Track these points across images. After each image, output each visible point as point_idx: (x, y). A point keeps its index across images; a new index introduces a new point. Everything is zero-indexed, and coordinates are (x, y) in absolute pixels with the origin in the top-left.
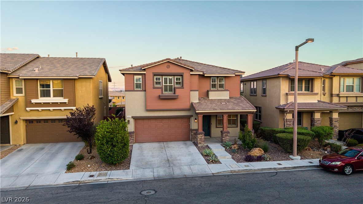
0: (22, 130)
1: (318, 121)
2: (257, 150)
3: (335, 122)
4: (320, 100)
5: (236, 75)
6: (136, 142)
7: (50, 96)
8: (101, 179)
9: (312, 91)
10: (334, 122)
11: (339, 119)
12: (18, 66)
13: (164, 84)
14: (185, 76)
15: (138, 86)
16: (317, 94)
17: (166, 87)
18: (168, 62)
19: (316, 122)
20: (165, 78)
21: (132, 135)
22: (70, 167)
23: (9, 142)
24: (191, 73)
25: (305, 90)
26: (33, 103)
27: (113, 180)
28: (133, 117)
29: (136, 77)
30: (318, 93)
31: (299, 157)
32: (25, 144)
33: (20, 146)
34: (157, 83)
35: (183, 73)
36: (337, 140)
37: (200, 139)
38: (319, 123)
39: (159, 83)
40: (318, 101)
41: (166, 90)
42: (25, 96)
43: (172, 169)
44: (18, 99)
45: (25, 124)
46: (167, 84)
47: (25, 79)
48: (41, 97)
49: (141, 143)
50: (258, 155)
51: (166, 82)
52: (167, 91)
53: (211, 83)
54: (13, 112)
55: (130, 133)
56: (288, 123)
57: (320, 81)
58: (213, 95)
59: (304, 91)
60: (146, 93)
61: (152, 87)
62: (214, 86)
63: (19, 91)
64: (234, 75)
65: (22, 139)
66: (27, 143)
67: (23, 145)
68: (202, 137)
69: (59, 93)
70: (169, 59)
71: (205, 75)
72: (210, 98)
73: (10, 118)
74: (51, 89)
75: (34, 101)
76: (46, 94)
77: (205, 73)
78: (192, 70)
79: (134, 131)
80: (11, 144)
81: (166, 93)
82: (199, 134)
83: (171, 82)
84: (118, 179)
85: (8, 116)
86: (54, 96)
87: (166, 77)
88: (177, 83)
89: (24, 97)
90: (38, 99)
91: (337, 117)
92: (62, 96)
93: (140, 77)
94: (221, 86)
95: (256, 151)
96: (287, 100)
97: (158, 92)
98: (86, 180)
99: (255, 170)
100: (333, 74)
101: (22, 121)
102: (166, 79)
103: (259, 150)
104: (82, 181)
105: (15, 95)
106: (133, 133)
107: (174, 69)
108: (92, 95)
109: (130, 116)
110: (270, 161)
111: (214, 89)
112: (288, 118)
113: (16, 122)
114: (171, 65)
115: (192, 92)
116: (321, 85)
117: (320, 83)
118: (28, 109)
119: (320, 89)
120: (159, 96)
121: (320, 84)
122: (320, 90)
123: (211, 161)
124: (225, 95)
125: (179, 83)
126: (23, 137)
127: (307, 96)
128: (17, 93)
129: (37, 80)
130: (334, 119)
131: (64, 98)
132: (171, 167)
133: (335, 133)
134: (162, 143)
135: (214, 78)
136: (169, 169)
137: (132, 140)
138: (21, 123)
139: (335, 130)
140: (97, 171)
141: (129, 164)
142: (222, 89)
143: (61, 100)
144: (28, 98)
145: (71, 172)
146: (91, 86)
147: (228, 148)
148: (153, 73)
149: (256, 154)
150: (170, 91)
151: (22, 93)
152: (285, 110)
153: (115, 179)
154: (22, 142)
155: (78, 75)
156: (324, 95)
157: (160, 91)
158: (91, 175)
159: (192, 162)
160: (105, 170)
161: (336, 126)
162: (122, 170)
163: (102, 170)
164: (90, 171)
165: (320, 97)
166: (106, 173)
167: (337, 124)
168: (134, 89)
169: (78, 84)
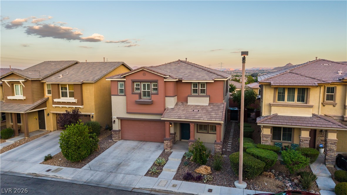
0: (52, 120)
1: (305, 140)
2: (203, 167)
4: (317, 113)
5: (215, 81)
6: (122, 139)
7: (67, 97)
10: (329, 144)
11: (337, 142)
12: (50, 73)
13: (142, 90)
14: (159, 82)
15: (122, 91)
16: (311, 107)
17: (144, 92)
18: (143, 70)
19: (302, 142)
20: (144, 84)
21: (117, 133)
22: (48, 159)
23: (45, 129)
24: (165, 80)
25: (298, 101)
26: (55, 102)
27: (57, 177)
28: (117, 118)
29: (119, 83)
30: (314, 106)
32: (55, 130)
33: (51, 131)
34: (137, 89)
35: (158, 80)
37: (166, 145)
39: (139, 89)
40: (314, 115)
41: (145, 95)
42: (52, 96)
43: (109, 175)
44: (48, 98)
45: (55, 116)
46: (145, 90)
47: (51, 84)
48: (62, 96)
49: (125, 141)
50: (204, 173)
51: (144, 88)
52: (146, 96)
53: (192, 88)
54: (46, 107)
55: (115, 131)
56: (265, 139)
57: (319, 90)
58: (192, 101)
59: (296, 102)
60: (127, 97)
61: (131, 92)
62: (195, 91)
63: (49, 92)
64: (213, 81)
65: (52, 127)
66: (57, 130)
67: (53, 131)
68: (168, 143)
69: (72, 95)
70: (144, 68)
71: (183, 81)
72: (188, 104)
73: (45, 111)
74: (68, 91)
75: (56, 100)
76: (64, 95)
77: (182, 79)
78: (165, 78)
79: (120, 129)
80: (46, 130)
81: (145, 98)
82: (165, 141)
83: (148, 89)
84: (61, 177)
85: (43, 110)
86: (70, 97)
87: (144, 83)
88: (154, 89)
89: (52, 97)
91: (336, 139)
92: (73, 97)
93: (123, 83)
94: (203, 91)
95: (202, 168)
96: (270, 111)
97: (136, 98)
100: (344, 81)
101: (51, 114)
102: (144, 85)
103: (205, 168)
104: (38, 174)
105: (47, 95)
106: (119, 131)
107: (148, 77)
108: (94, 97)
109: (116, 117)
111: (195, 94)
112: (264, 133)
113: (48, 115)
114: (145, 72)
115: (167, 98)
116: (319, 96)
117: (319, 92)
118: (53, 106)
119: (319, 100)
120: (136, 101)
121: (319, 94)
122: (318, 102)
123: (151, 172)
124: (204, 102)
125: (156, 89)
126: (53, 125)
127: (298, 109)
128: (48, 94)
129: (58, 84)
130: (329, 141)
131: (75, 99)
132: (111, 173)
133: (331, 158)
134: (141, 142)
135: (195, 85)
136: (107, 174)
137: (117, 137)
138: (51, 115)
139: (331, 154)
140: (59, 166)
141: (88, 162)
142: (204, 94)
143: (72, 100)
144: (53, 98)
145: (44, 164)
146: (93, 89)
147: (186, 158)
148: (131, 80)
149: (202, 172)
150: (148, 96)
151: (51, 94)
152: (258, 124)
153: (59, 177)
154: (53, 129)
155: (82, 81)
156: (334, 106)
157: (137, 96)
158: (51, 169)
159: (134, 171)
160: (64, 166)
161: (332, 150)
162: (75, 169)
163: (62, 166)
164: (55, 165)
165: (317, 110)
166: (62, 169)
167: (334, 148)
168: (118, 94)
169: (84, 88)
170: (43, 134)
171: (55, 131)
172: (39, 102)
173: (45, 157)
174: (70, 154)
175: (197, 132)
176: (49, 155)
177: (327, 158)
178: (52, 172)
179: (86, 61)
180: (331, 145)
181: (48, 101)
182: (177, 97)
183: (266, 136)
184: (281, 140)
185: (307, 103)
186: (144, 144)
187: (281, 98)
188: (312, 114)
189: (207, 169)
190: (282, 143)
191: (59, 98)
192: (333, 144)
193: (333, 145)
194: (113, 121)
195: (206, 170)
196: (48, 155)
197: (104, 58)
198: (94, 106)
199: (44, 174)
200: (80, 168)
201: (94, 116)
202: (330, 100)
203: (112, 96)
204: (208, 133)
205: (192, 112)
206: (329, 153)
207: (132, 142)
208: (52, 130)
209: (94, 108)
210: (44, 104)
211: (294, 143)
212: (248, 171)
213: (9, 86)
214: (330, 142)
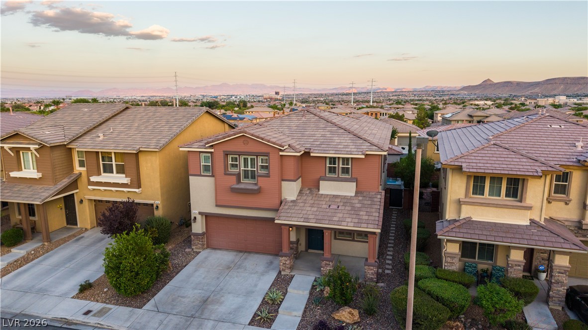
0: (88, 210)
1: (516, 265)
2: (345, 312)
3: (559, 273)
4: (537, 219)
6: (208, 247)
7: (112, 172)
8: (90, 323)
9: (521, 201)
10: (555, 274)
11: (569, 269)
12: (83, 131)
13: (242, 168)
14: (271, 155)
15: (206, 168)
16: (529, 208)
17: (246, 172)
18: (244, 135)
20: (244, 159)
21: (199, 238)
22: (84, 289)
23: (76, 224)
24: (281, 153)
25: (507, 195)
26: (93, 182)
28: (200, 213)
29: (203, 155)
30: (532, 207)
32: (94, 227)
33: (86, 230)
34: (233, 165)
35: (269, 153)
36: (560, 309)
37: (283, 263)
38: (518, 270)
39: (236, 166)
40: (532, 221)
41: (246, 177)
42: (87, 171)
43: (189, 323)
44: (81, 174)
45: (94, 205)
46: (248, 167)
47: (85, 151)
48: (105, 172)
49: (213, 251)
50: (348, 321)
51: (246, 165)
52: (248, 178)
53: (328, 165)
54: (78, 189)
55: (197, 235)
56: (449, 260)
58: (327, 188)
59: (503, 198)
60: (215, 180)
61: (223, 172)
62: (332, 170)
63: (82, 164)
64: (363, 156)
65: (89, 222)
66: (97, 226)
67: (91, 229)
68: (286, 261)
69: (121, 170)
70: (245, 132)
71: (312, 155)
72: (321, 192)
73: (75, 195)
74: (114, 163)
75: (94, 179)
76: (108, 169)
77: (311, 151)
78: (281, 150)
79: (205, 231)
80: (79, 226)
81: (246, 181)
82: (282, 256)
83: (253, 166)
84: (108, 326)
85: (73, 194)
86: (117, 173)
87: (246, 156)
88: (262, 167)
91: (567, 264)
92: (123, 173)
93: (209, 155)
94: (346, 171)
96: (459, 212)
97: (232, 181)
98: (74, 320)
100: (587, 164)
101: (87, 201)
102: (246, 160)
103: (350, 313)
104: (69, 320)
105: (78, 169)
106: (203, 234)
107: (254, 148)
108: (158, 174)
109: (197, 212)
111: (333, 175)
112: (448, 251)
113: (81, 201)
114: (248, 140)
115: (284, 184)
116: (543, 189)
117: (543, 184)
118: (90, 187)
119: (541, 197)
120: (232, 188)
121: (543, 187)
122: (541, 200)
123: (259, 317)
124: (348, 189)
125: (266, 167)
126: (90, 218)
127: (506, 210)
128: (80, 166)
129: (97, 153)
130: (557, 268)
131: (126, 177)
132: (192, 319)
133: (557, 296)
134: (241, 254)
135: (333, 160)
136: (187, 321)
137: (200, 244)
138: (86, 203)
139: (559, 288)
140: (105, 302)
141: (153, 296)
142: (347, 176)
143: (122, 179)
144: (89, 175)
145: (78, 298)
146: (158, 161)
147: (317, 290)
148: (224, 151)
149: (344, 319)
150: (252, 178)
151: (85, 167)
152: (439, 237)
153: (105, 327)
154: (90, 225)
155: (138, 147)
156: (566, 204)
157: (234, 178)
158: (91, 309)
159: (231, 314)
160: (114, 304)
161: (561, 282)
162: (130, 309)
163: (110, 303)
164: (97, 301)
165: (539, 213)
166: (110, 309)
167: (564, 278)
168: (201, 173)
169: (142, 158)
170: (74, 236)
171: (93, 229)
172: (66, 181)
173: (81, 285)
174: (123, 285)
175: (336, 239)
177: (550, 296)
178: (94, 315)
180: (560, 274)
181: (79, 180)
182: (300, 179)
183: (452, 256)
184: (475, 258)
185: (523, 201)
186: (245, 259)
187: (478, 189)
188: (530, 220)
189: (352, 314)
190: (476, 263)
191: (99, 174)
192: (562, 273)
193: (562, 275)
194: (192, 218)
195: (350, 315)
196: (85, 282)
198: (159, 190)
199: (80, 321)
200: (140, 307)
201: (160, 207)
202: (561, 193)
203: (190, 177)
204: (353, 240)
205: (328, 210)
206: (555, 287)
207: (225, 252)
208: (89, 227)
209: (160, 193)
210: (74, 184)
211: (498, 265)
212: (421, 323)
213: (12, 154)
214: (558, 270)
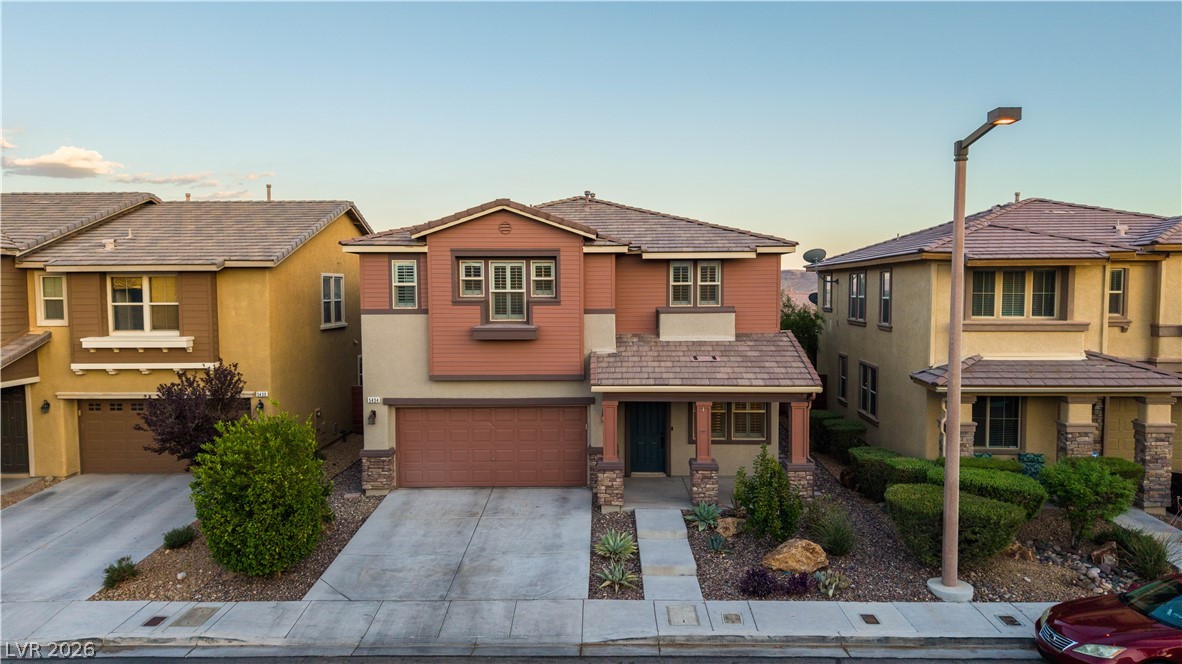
0: (62, 430)
1: (1081, 435)
2: (796, 547)
3: (1157, 440)
4: (1095, 349)
5: (759, 255)
6: (400, 486)
7: (141, 327)
8: (174, 639)
9: (1064, 316)
10: (1150, 442)
11: (1173, 431)
12: (55, 232)
13: (492, 289)
14: (563, 257)
15: (404, 294)
16: (1083, 327)
17: (500, 297)
18: (503, 210)
19: (1073, 440)
20: (496, 268)
21: (384, 461)
22: (119, 578)
23: (26, 469)
24: (586, 250)
25: (1035, 312)
26: (87, 350)
27: (215, 644)
28: (387, 402)
29: (396, 264)
30: (1088, 325)
31: (968, 591)
32: (75, 474)
33: (55, 480)
34: (469, 285)
35: (559, 250)
36: (1163, 512)
37: (607, 487)
38: (1085, 443)
39: (477, 285)
40: (1089, 354)
41: (500, 309)
42: (71, 325)
43: (443, 611)
44: (50, 335)
45: (76, 413)
46: (505, 288)
47: (68, 273)
48: (117, 327)
49: (416, 491)
50: (803, 568)
51: (500, 281)
52: (504, 312)
53: (672, 283)
54: (37, 375)
55: (377, 455)
57: (1100, 275)
58: (677, 328)
59: (1028, 316)
60: (428, 320)
61: (450, 298)
62: (681, 294)
63: (53, 310)
64: (753, 255)
65: (64, 460)
66: (82, 473)
67: (67, 477)
68: (614, 480)
69: (167, 319)
70: (507, 202)
71: (645, 256)
72: (664, 338)
73: (28, 392)
74: (146, 304)
75: (89, 342)
76: (131, 320)
77: (644, 248)
78: (587, 241)
79: (394, 444)
80: (32, 473)
81: (502, 318)
82: (604, 471)
83: (516, 283)
84: (230, 640)
85: (22, 388)
86: (154, 327)
87: (500, 264)
88: (539, 285)
89: (67, 329)
90: (108, 335)
91: (1168, 421)
92: (176, 327)
93: (413, 263)
94: (709, 293)
95: (794, 551)
97: (471, 318)
98: (123, 639)
99: (756, 641)
100: (1157, 248)
101: (62, 405)
102: (500, 272)
103: (806, 549)
104: (109, 641)
106: (390, 452)
107: (522, 238)
108: (268, 324)
109: (379, 399)
110: (838, 600)
111: (684, 305)
113: (46, 407)
114: (512, 222)
115: (590, 319)
116: (1100, 292)
117: (1100, 282)
118: (75, 367)
119: (1099, 307)
120: (473, 331)
121: (1100, 288)
122: (1099, 313)
123: (607, 583)
124: (719, 328)
125: (547, 285)
126: (68, 451)
127: (1042, 336)
128: (48, 317)
129: (103, 274)
130: (1153, 430)
131: (182, 335)
132: (447, 604)
133: (1157, 487)
134: (487, 492)
135: (682, 267)
136: (435, 609)
137: (385, 477)
138: (59, 412)
139: (1158, 471)
140: (191, 599)
141: (318, 575)
142: (713, 304)
143: (170, 339)
144: (75, 333)
145: (108, 598)
146: (267, 294)
147: (701, 529)
148: (452, 251)
149: (794, 564)
150: (514, 312)
151: (62, 317)
152: (939, 389)
153: (222, 643)
154: (65, 468)
155: (222, 259)
156: (1123, 330)
157: (476, 310)
158: (160, 614)
159: (536, 585)
160: (218, 599)
161: (1161, 458)
162: (273, 603)
163: (208, 598)
164: (168, 598)
165: (1096, 339)
166: (214, 610)
167: (1166, 450)
168: (391, 305)
169: (226, 289)
170: (26, 492)
171: (73, 479)
172: (15, 350)
173: (107, 571)
174: (251, 542)
176: (123, 559)
177: (1146, 488)
178: (178, 623)
179: (188, 196)
180: (1158, 443)
181: (45, 349)
182: (614, 313)
184: (984, 445)
185: (1067, 317)
186: (502, 498)
187: (981, 304)
188: (1086, 352)
189: (813, 551)
190: (990, 454)
191: (105, 333)
192: (1163, 441)
193: (1162, 443)
194: (366, 413)
195: (808, 554)
196: (120, 562)
197: (269, 187)
198: (268, 363)
199: (140, 639)
200: (299, 596)
201: (268, 404)
203: (363, 316)
204: (729, 442)
205: (693, 364)
206: (1153, 470)
207: (444, 492)
208: (64, 472)
209: (269, 372)
210: (28, 361)
211: (1027, 452)
214: (1154, 435)
